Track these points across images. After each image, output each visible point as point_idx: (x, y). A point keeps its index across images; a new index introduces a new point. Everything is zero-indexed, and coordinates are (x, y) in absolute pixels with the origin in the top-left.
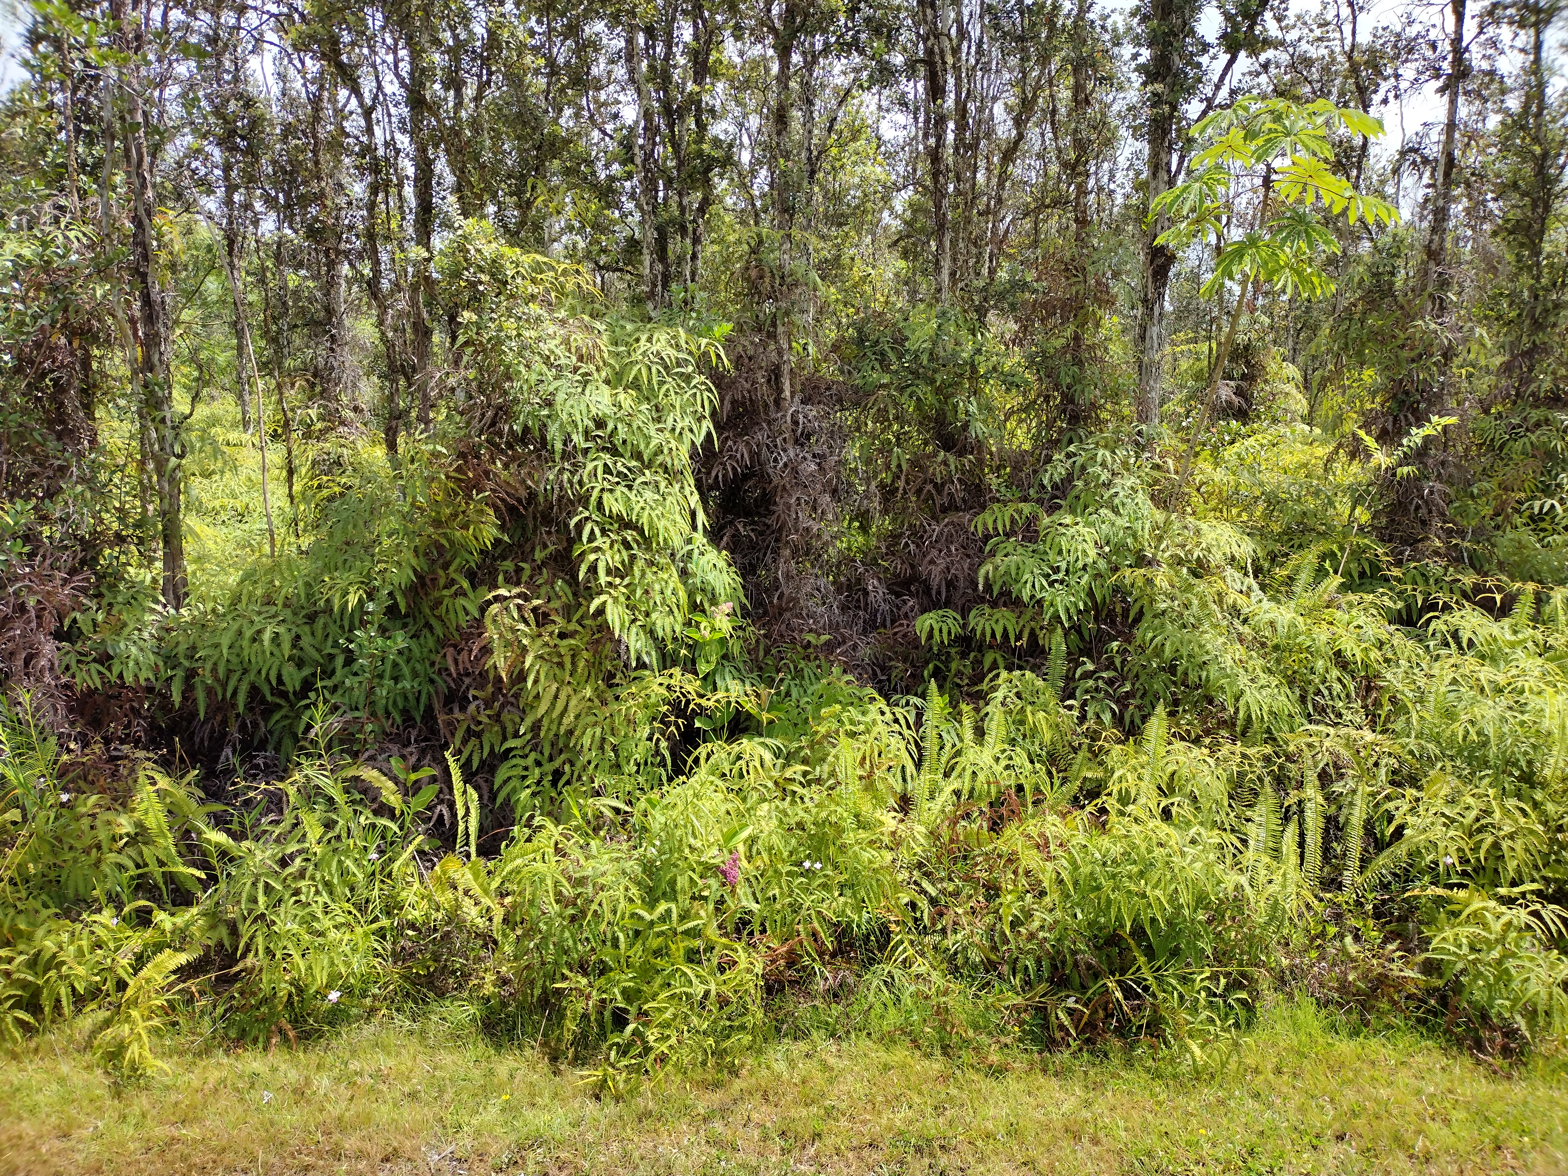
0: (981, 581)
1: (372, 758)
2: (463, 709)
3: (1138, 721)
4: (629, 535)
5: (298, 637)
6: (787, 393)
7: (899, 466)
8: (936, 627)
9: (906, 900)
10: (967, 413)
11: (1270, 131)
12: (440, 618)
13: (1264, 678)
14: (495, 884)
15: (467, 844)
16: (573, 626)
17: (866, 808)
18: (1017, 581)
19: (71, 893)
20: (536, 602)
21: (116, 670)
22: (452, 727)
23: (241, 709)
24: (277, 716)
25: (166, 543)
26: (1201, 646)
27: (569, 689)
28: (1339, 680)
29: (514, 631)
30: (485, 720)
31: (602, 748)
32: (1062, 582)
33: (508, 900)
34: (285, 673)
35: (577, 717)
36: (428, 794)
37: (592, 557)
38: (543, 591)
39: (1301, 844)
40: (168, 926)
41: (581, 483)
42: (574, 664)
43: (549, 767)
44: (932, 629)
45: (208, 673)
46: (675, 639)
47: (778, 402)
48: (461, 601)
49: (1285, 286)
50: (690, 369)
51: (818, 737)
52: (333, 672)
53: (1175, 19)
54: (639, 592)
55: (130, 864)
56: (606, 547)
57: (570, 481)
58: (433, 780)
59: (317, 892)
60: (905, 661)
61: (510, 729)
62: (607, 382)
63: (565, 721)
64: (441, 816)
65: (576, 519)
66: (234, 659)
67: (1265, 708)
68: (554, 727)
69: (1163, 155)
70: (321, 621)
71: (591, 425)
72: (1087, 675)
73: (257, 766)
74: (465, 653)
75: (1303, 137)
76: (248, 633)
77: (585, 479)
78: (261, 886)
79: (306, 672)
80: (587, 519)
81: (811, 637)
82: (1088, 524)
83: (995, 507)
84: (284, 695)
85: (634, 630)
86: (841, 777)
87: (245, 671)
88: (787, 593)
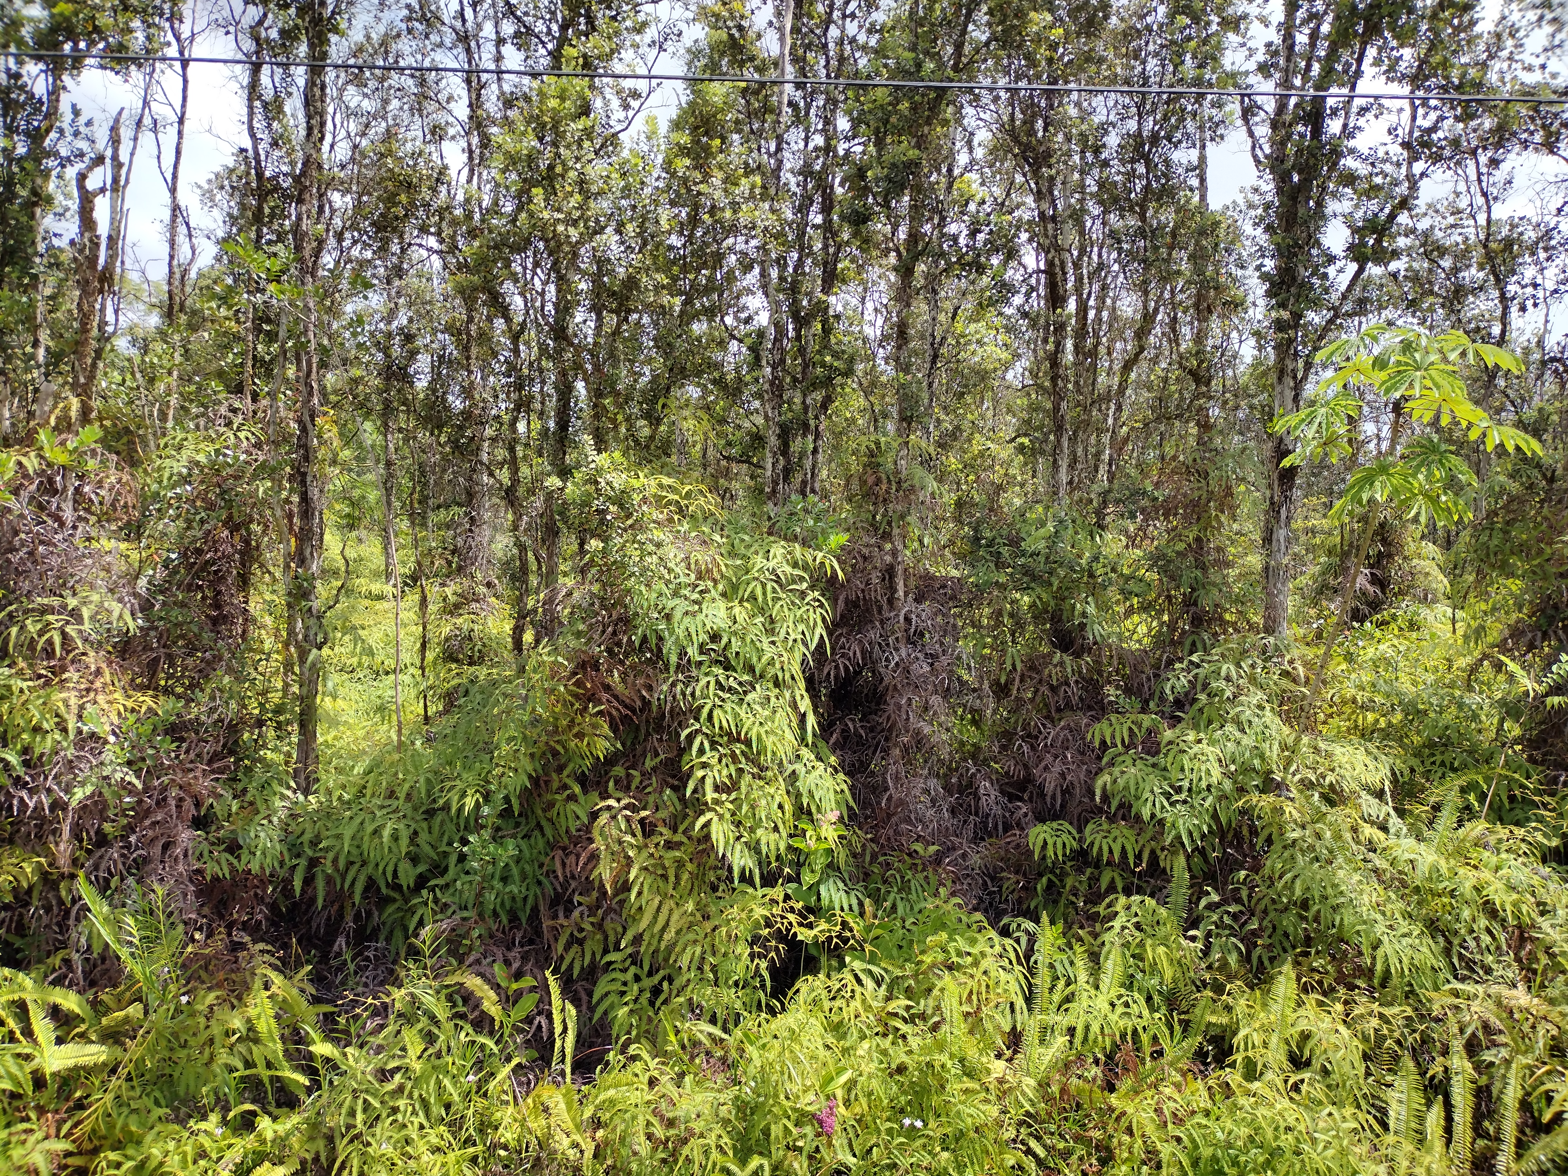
0: (1098, 792)
1: (478, 962)
2: (568, 913)
3: (1266, 963)
4: (738, 748)
5: (416, 833)
6: (901, 593)
7: (1014, 665)
8: (1050, 842)
9: (1012, 1162)
10: (1084, 614)
11: (1399, 363)
12: (550, 820)
13: (1404, 926)
14: (588, 1113)
15: (563, 1061)
16: (679, 837)
17: (972, 1053)
18: (1138, 798)
19: (182, 1091)
20: (644, 813)
21: (244, 858)
22: (556, 932)
23: (357, 898)
24: (390, 909)
25: (302, 725)
26: (1335, 886)
27: (672, 903)
28: (1489, 931)
29: (620, 843)
30: (587, 927)
31: (700, 969)
32: (1185, 802)
33: (600, 1133)
34: (400, 870)
35: (678, 933)
36: (528, 1004)
37: (700, 774)
38: (651, 799)
39: (1448, 1130)
40: (269, 1135)
41: (693, 694)
42: (677, 877)
43: (648, 983)
44: (1045, 843)
45: (329, 863)
46: (778, 858)
47: (891, 601)
48: (572, 806)
49: (1418, 514)
50: (805, 585)
51: (924, 967)
52: (446, 869)
53: (1300, 233)
54: (745, 808)
55: (240, 1065)
56: (714, 761)
57: (683, 694)
58: (533, 989)
59: (414, 1113)
60: (1017, 873)
61: (612, 939)
62: (724, 595)
63: (666, 937)
64: (540, 1027)
65: (687, 731)
66: (355, 852)
67: (1405, 960)
68: (655, 942)
69: (1288, 362)
70: (439, 817)
71: (706, 637)
72: (1211, 907)
73: (367, 959)
74: (572, 858)
75: (1433, 373)
76: (370, 828)
77: (698, 693)
78: (360, 1102)
79: (421, 868)
80: (697, 731)
81: (918, 847)
82: (1212, 742)
83: (1113, 717)
84: (397, 887)
85: (738, 847)
86: (947, 1015)
87: (364, 863)
88: (895, 796)
